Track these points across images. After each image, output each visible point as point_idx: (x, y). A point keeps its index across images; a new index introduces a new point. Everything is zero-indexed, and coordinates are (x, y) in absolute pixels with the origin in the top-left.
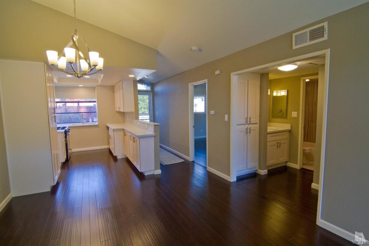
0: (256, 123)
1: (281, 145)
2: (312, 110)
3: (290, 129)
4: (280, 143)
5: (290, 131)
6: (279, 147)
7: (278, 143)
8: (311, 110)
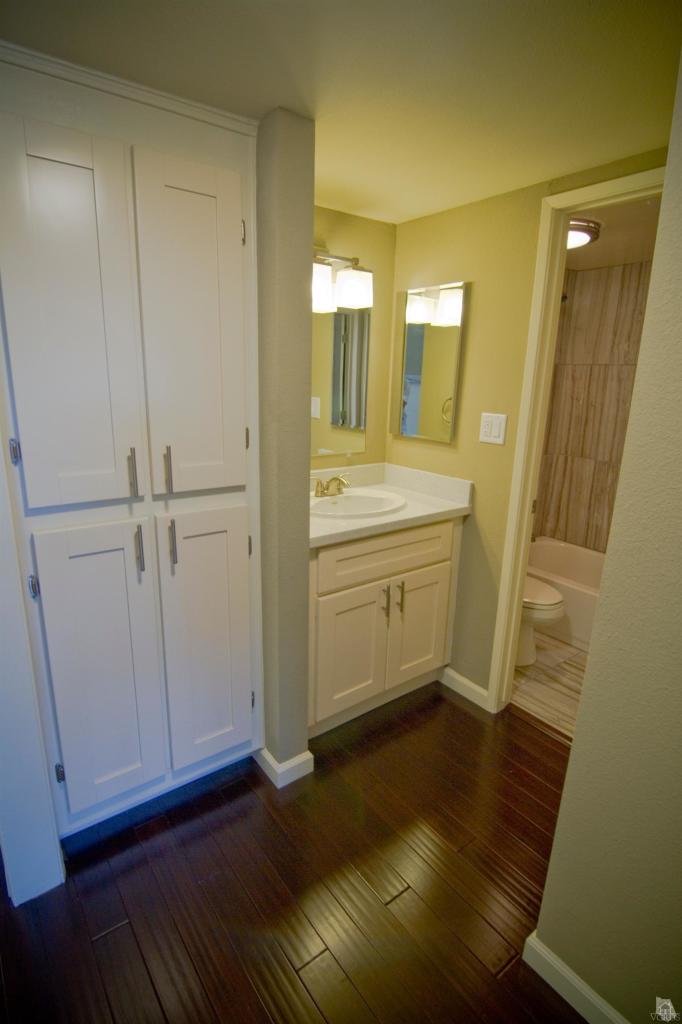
0: (241, 488)
1: (407, 596)
2: (588, 401)
3: (465, 509)
4: (402, 588)
5: (466, 518)
6: (395, 611)
7: (387, 592)
8: (581, 402)
